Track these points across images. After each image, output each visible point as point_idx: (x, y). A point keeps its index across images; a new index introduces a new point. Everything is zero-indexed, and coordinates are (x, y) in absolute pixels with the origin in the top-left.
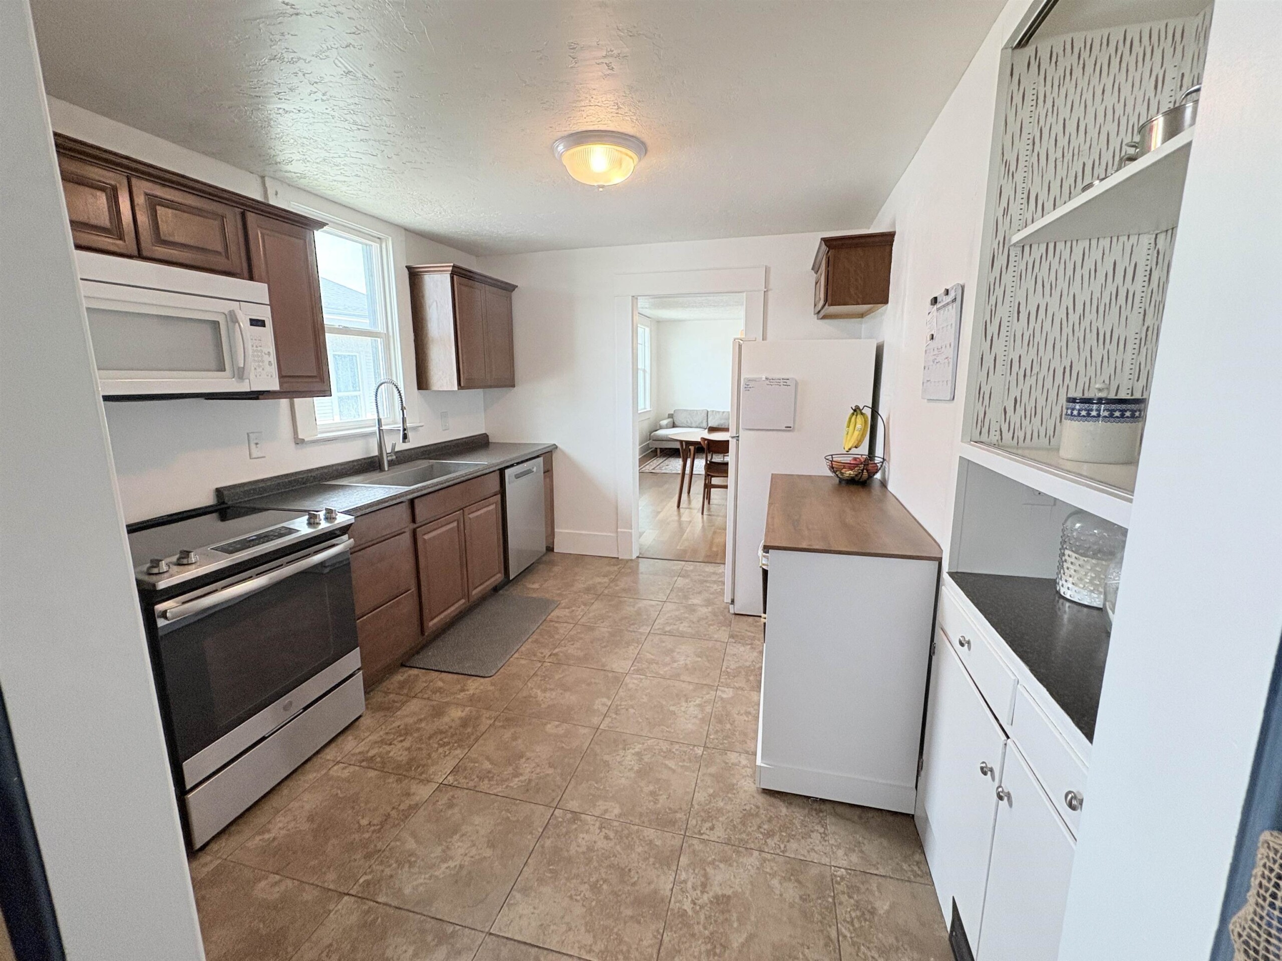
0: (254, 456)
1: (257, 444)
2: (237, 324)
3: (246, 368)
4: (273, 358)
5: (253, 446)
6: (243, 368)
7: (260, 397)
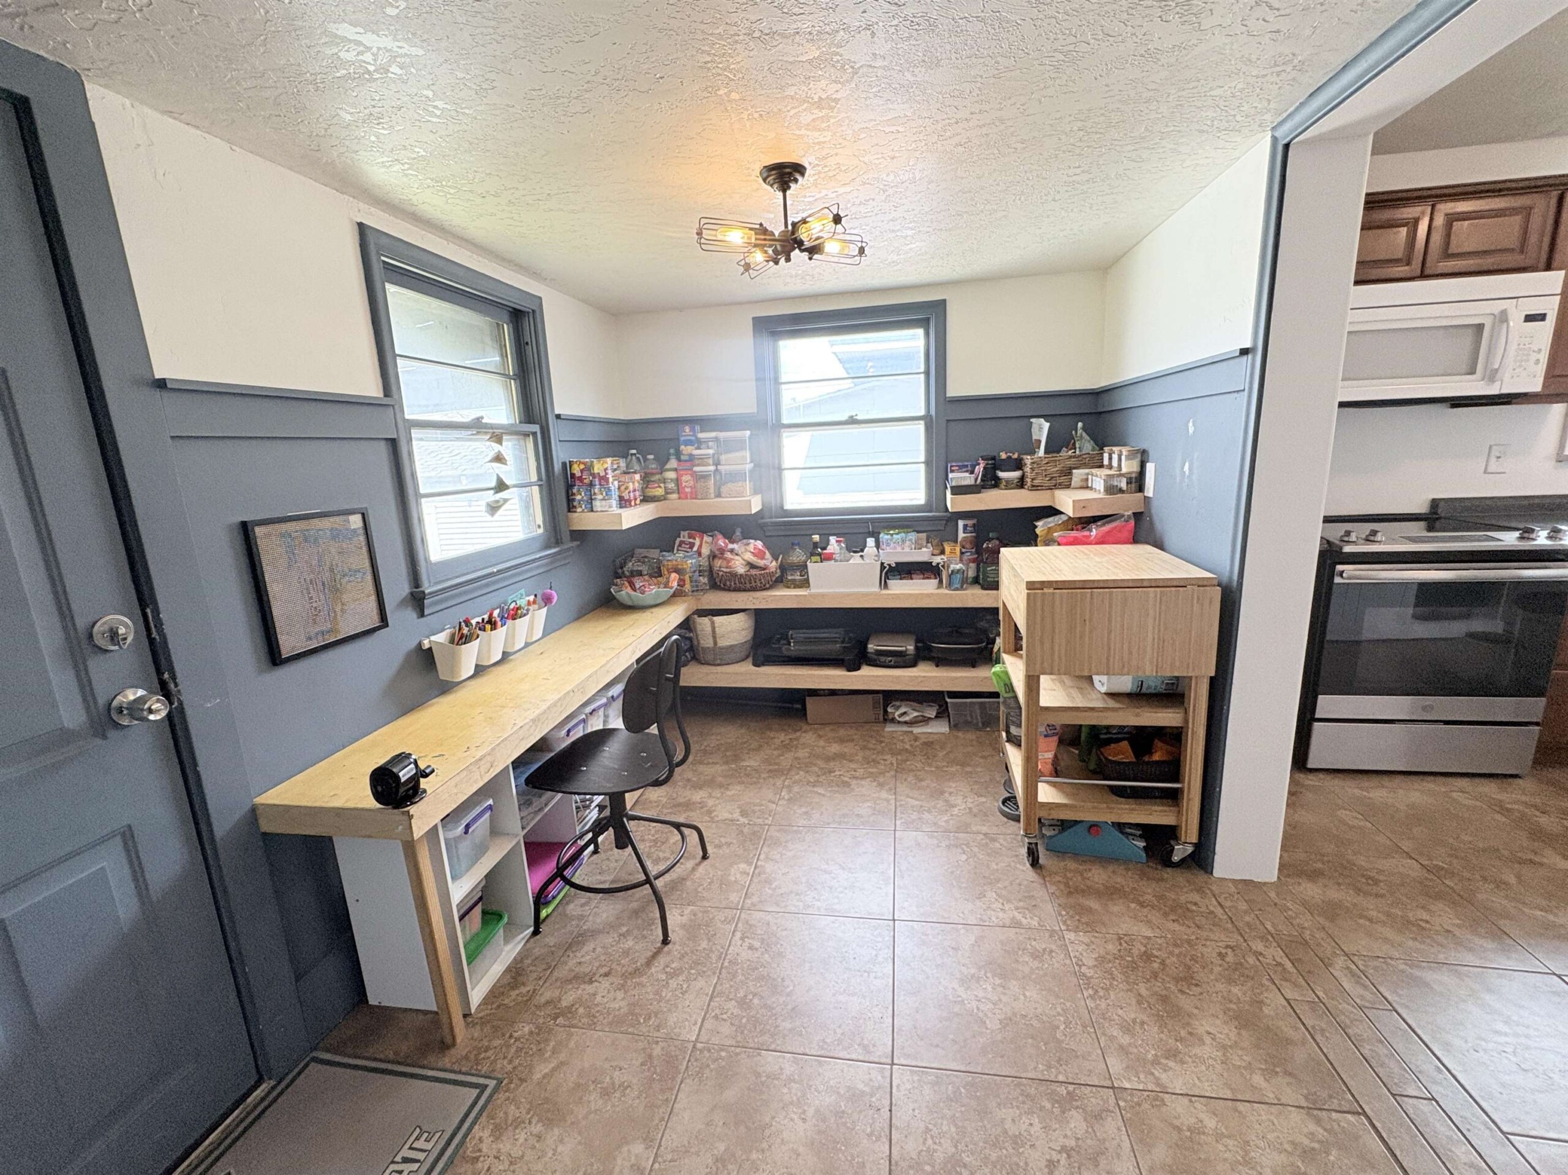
0: (1489, 470)
1: (1499, 457)
2: (1505, 325)
3: (1500, 371)
4: (1544, 357)
5: (1493, 460)
6: (1497, 370)
7: (1514, 401)
